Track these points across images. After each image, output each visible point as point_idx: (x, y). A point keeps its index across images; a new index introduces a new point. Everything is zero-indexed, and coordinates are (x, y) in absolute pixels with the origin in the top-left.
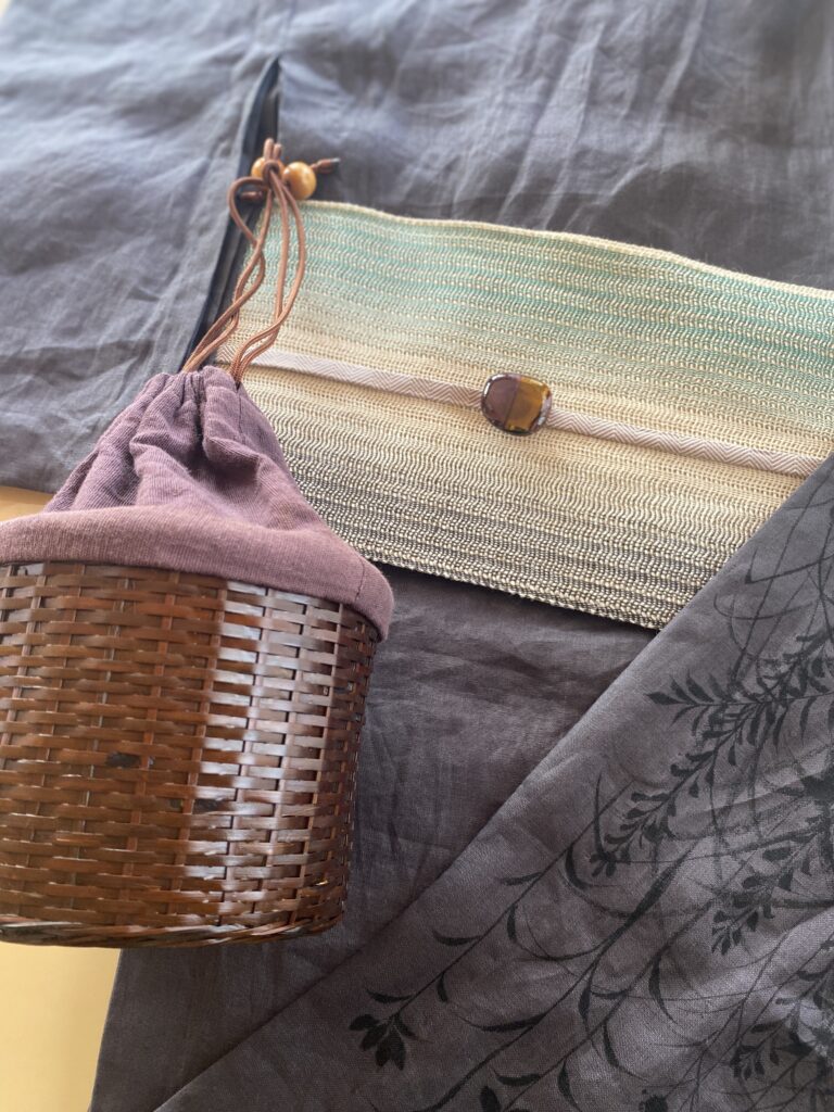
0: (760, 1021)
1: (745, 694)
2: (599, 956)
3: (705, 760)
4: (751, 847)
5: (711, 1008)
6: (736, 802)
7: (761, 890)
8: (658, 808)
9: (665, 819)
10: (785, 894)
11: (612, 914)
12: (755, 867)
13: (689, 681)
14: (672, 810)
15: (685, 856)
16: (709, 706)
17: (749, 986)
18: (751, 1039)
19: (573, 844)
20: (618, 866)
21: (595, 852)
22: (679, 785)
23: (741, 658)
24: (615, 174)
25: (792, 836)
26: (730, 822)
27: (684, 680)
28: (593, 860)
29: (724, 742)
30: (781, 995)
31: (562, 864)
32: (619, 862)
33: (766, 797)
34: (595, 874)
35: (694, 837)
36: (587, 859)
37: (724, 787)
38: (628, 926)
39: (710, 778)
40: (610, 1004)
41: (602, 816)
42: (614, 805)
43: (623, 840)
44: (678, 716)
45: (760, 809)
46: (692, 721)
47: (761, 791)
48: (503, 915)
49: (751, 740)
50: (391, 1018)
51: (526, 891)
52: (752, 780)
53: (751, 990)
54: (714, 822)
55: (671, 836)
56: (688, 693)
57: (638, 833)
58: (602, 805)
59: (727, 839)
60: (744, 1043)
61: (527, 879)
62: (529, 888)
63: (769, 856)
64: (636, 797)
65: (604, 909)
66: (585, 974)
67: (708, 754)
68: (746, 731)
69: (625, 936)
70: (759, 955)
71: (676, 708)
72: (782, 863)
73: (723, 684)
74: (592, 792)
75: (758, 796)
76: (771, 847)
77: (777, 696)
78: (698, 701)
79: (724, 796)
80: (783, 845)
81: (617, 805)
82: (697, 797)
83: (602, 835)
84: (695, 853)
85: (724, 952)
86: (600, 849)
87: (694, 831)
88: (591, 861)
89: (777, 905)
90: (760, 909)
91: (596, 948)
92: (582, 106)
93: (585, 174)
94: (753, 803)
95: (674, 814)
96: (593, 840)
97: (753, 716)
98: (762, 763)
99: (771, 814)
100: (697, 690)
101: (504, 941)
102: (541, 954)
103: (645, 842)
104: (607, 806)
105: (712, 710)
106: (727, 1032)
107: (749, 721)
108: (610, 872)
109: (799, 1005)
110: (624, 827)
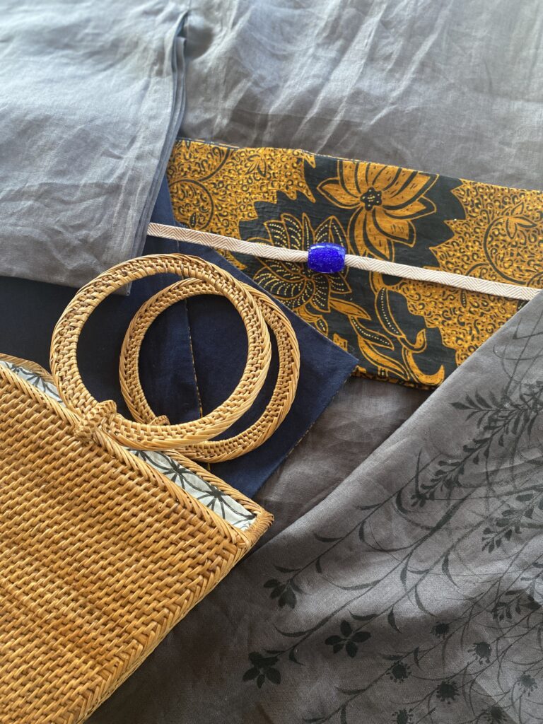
0: (511, 589)
1: (512, 405)
2: (413, 550)
3: (484, 443)
4: (509, 493)
5: (481, 580)
6: (502, 468)
7: (513, 518)
8: (454, 470)
9: (457, 476)
10: (529, 521)
11: (422, 527)
12: (511, 505)
13: (477, 396)
14: (462, 471)
15: (467, 497)
16: (489, 411)
17: (505, 570)
18: (504, 599)
19: (403, 488)
20: (427, 501)
21: (414, 494)
22: (467, 457)
23: (510, 383)
24: (376, 110)
25: (534, 488)
26: (497, 479)
27: (474, 395)
28: (413, 498)
29: (496, 433)
30: (524, 576)
31: (394, 499)
32: (428, 499)
33: (521, 465)
34: (413, 505)
35: (473, 487)
36: (410, 497)
37: (495, 458)
38: (431, 535)
39: (487, 454)
40: (419, 576)
41: (421, 474)
42: (428, 467)
43: (432, 487)
44: (469, 417)
45: (517, 472)
46: (478, 420)
47: (517, 462)
48: (357, 526)
49: (514, 432)
50: (288, 581)
51: (372, 514)
52: (513, 455)
53: (506, 572)
54: (487, 478)
55: (460, 485)
56: (476, 403)
57: (441, 483)
58: (421, 467)
59: (494, 488)
60: (501, 601)
61: (373, 507)
62: (373, 512)
63: (520, 499)
64: (441, 463)
65: (417, 525)
66: (404, 559)
67: (486, 440)
68: (511, 426)
69: (429, 540)
70: (510, 554)
71: (468, 412)
72: (527, 503)
73: (499, 398)
74: (416, 459)
75: (515, 464)
76: (521, 494)
77: (531, 406)
78: (482, 407)
79: (495, 464)
80: (528, 492)
81: (430, 468)
82: (477, 464)
83: (420, 484)
84: (474, 495)
85: (490, 551)
86: (417, 491)
87: (474, 482)
88: (412, 498)
89: (523, 526)
90: (513, 528)
91: (411, 546)
92: (363, 62)
93: (357, 108)
94: (512, 469)
95: (462, 473)
96: (414, 487)
97: (515, 417)
98: (519, 445)
99: (523, 474)
100: (481, 401)
101: (357, 541)
102: (378, 548)
103: (444, 488)
104: (424, 468)
105: (490, 414)
106: (489, 594)
107: (513, 420)
108: (422, 505)
109: (534, 582)
110: (433, 480)
